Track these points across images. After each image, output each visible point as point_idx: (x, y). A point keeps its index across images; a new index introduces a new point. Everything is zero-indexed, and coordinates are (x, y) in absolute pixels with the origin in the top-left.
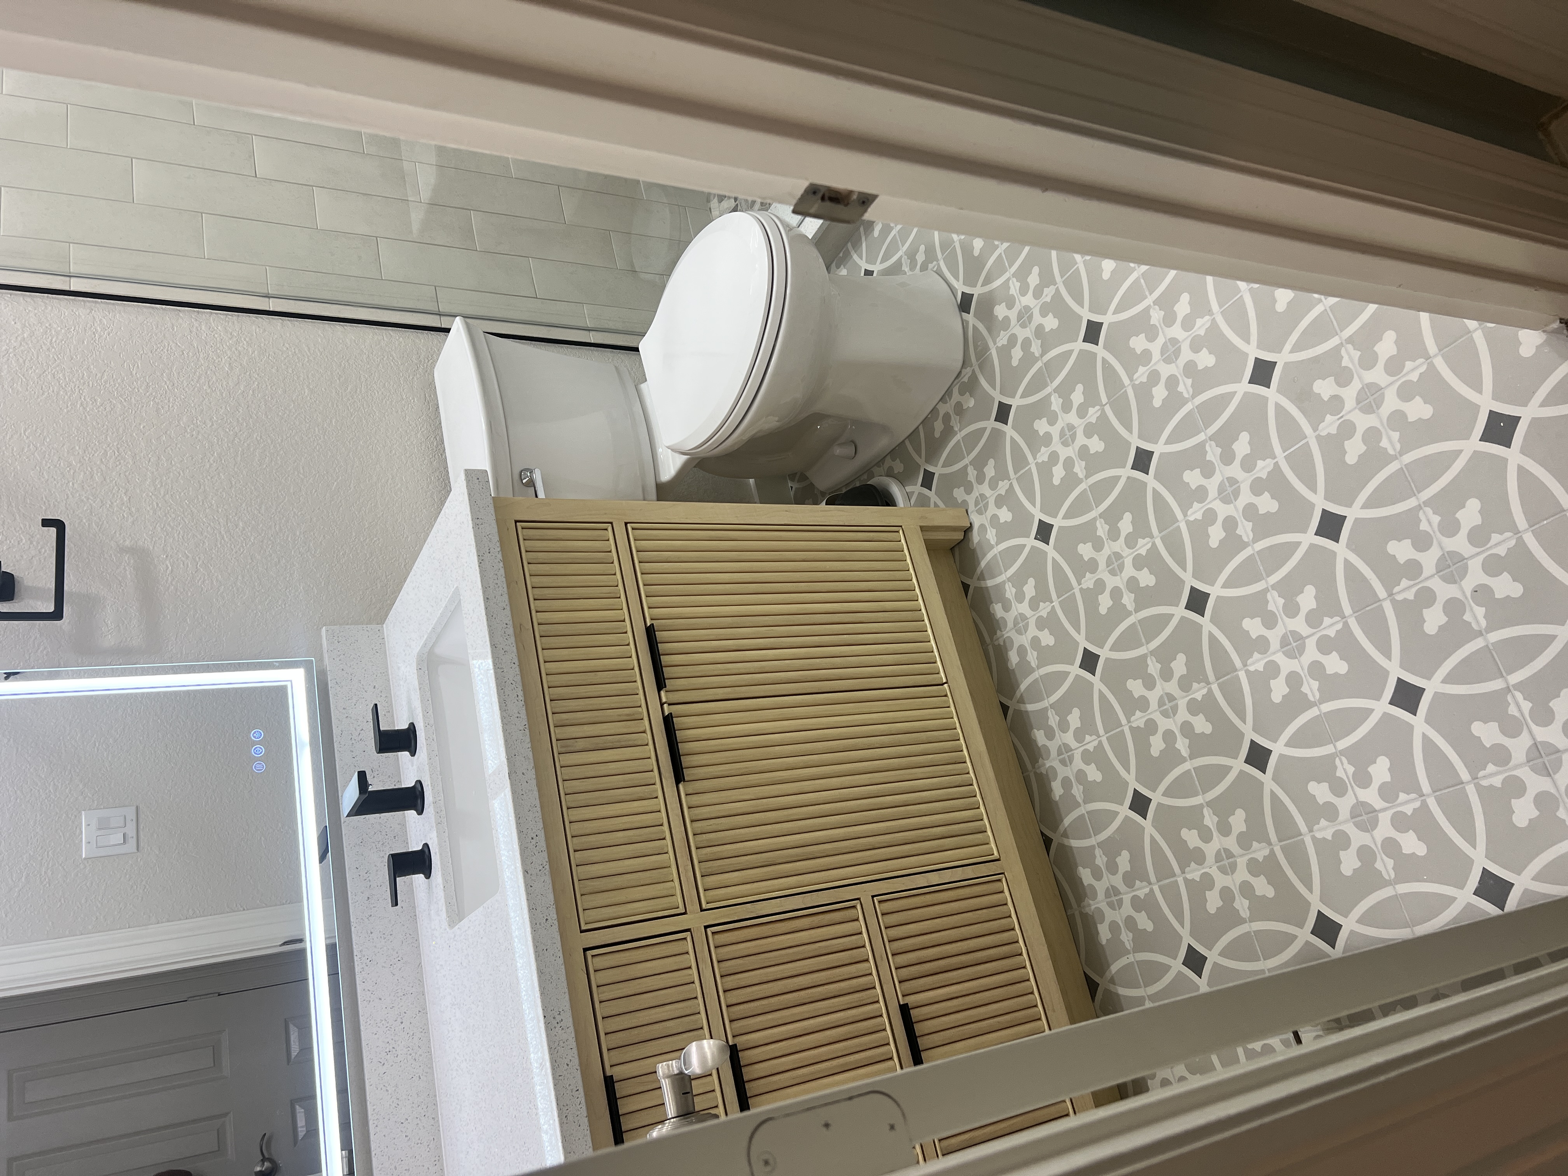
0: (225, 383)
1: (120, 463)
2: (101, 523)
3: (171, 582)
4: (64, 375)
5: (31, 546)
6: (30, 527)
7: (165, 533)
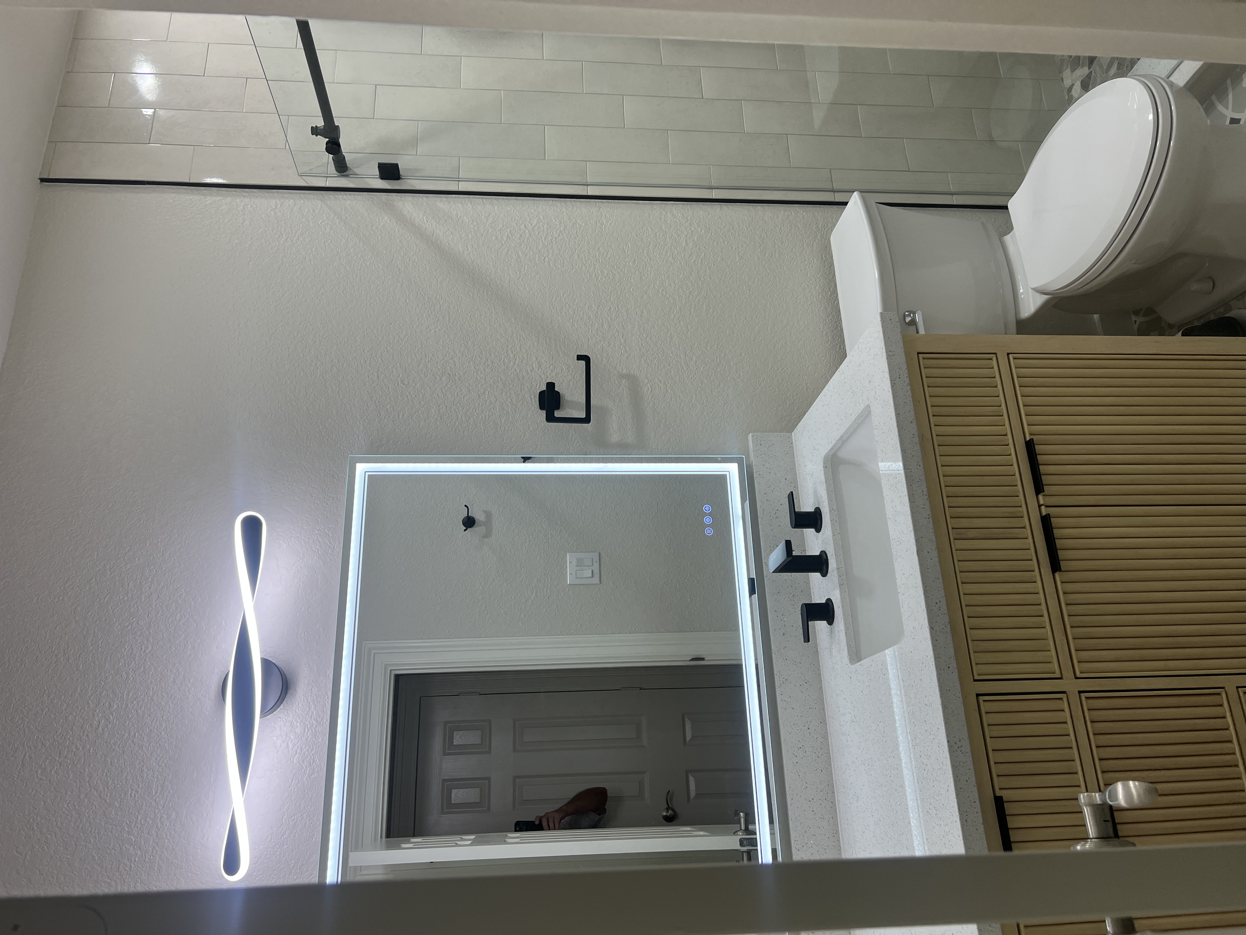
0: (683, 255)
1: (619, 316)
2: (608, 358)
3: (651, 399)
4: (584, 255)
5: (569, 373)
6: (568, 361)
7: (647, 365)
